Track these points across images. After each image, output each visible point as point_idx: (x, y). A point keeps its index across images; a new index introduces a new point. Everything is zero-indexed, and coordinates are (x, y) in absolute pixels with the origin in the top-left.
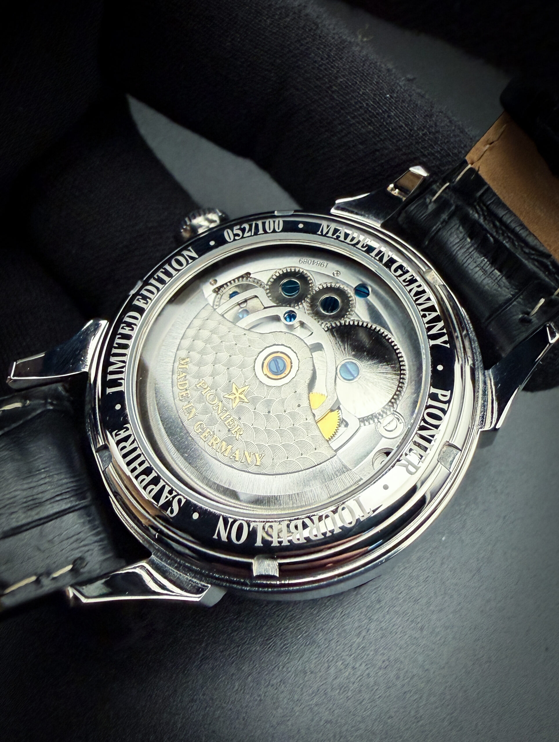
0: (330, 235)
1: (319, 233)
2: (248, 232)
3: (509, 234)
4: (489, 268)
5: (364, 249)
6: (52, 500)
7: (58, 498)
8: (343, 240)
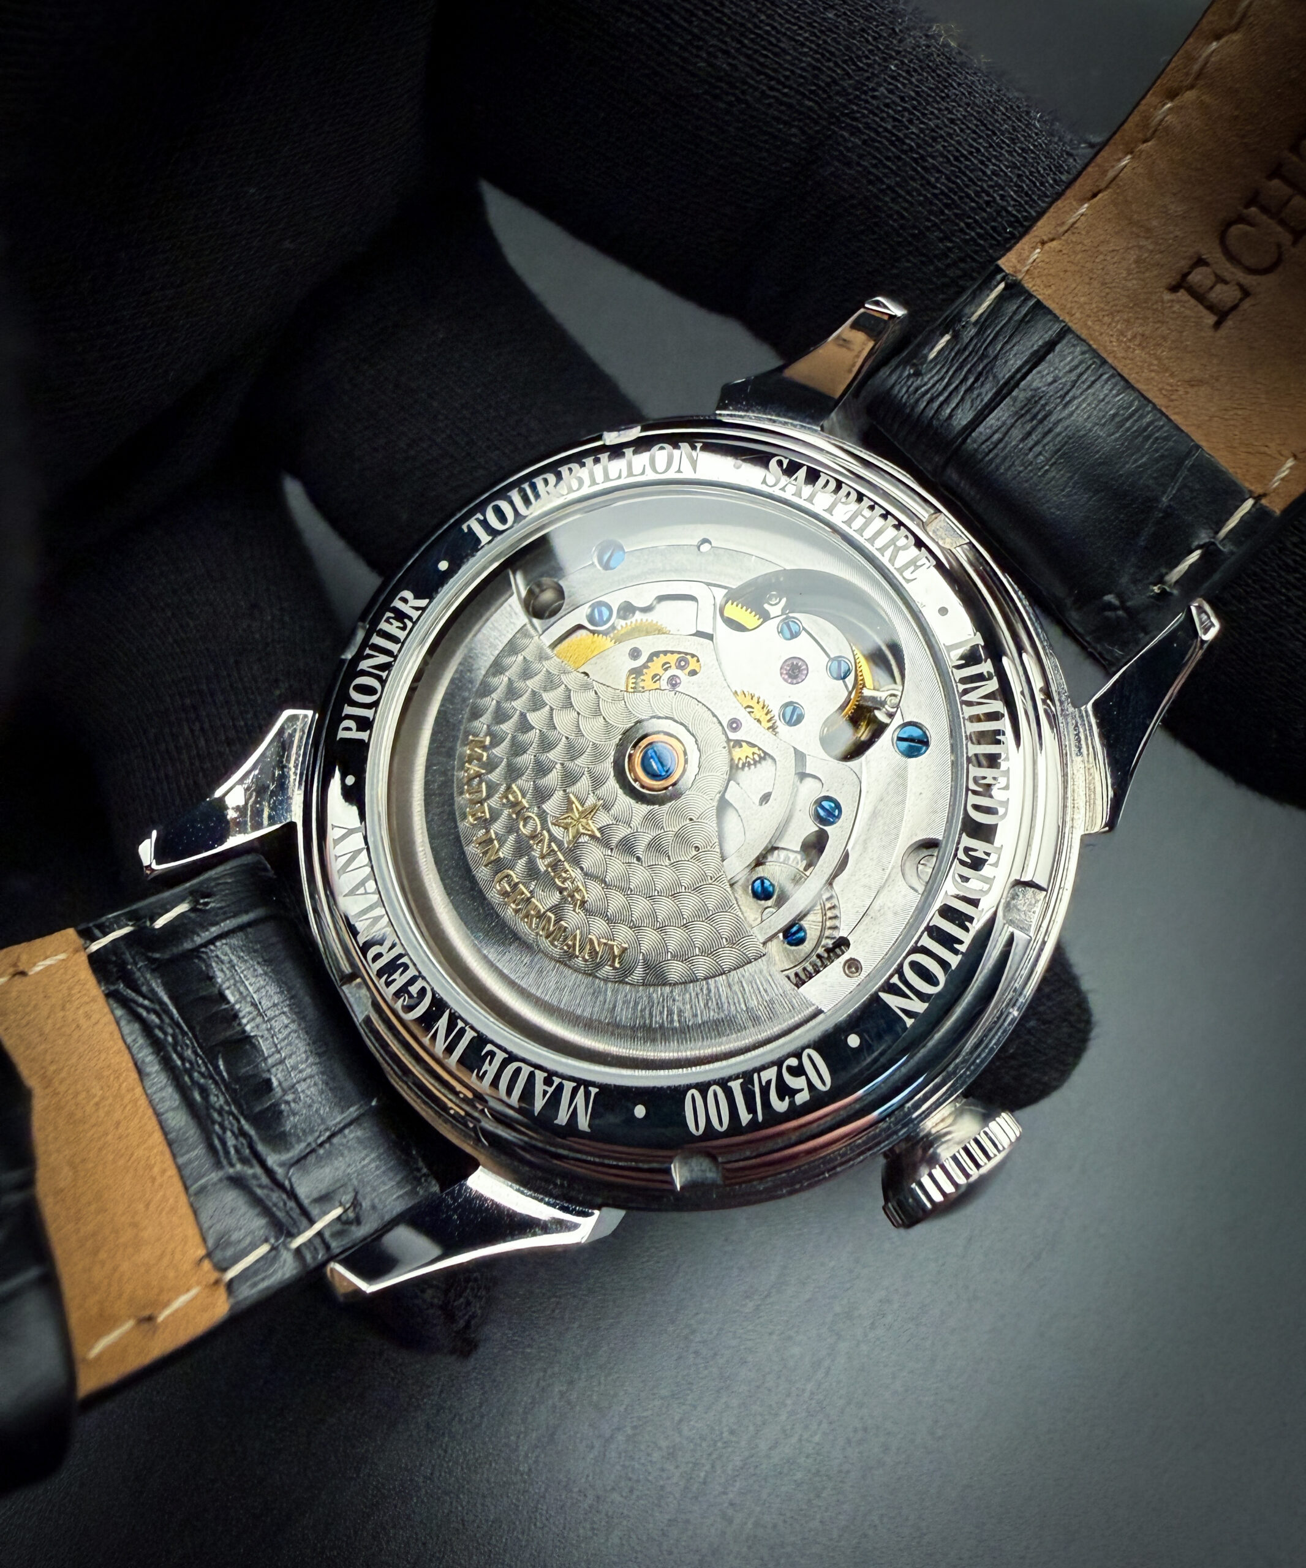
0: (569, 1086)
1: (594, 1091)
2: (769, 1082)
3: (179, 1063)
4: (244, 1010)
5: (489, 1047)
6: (1004, 429)
7: (996, 437)
8: (537, 1072)
